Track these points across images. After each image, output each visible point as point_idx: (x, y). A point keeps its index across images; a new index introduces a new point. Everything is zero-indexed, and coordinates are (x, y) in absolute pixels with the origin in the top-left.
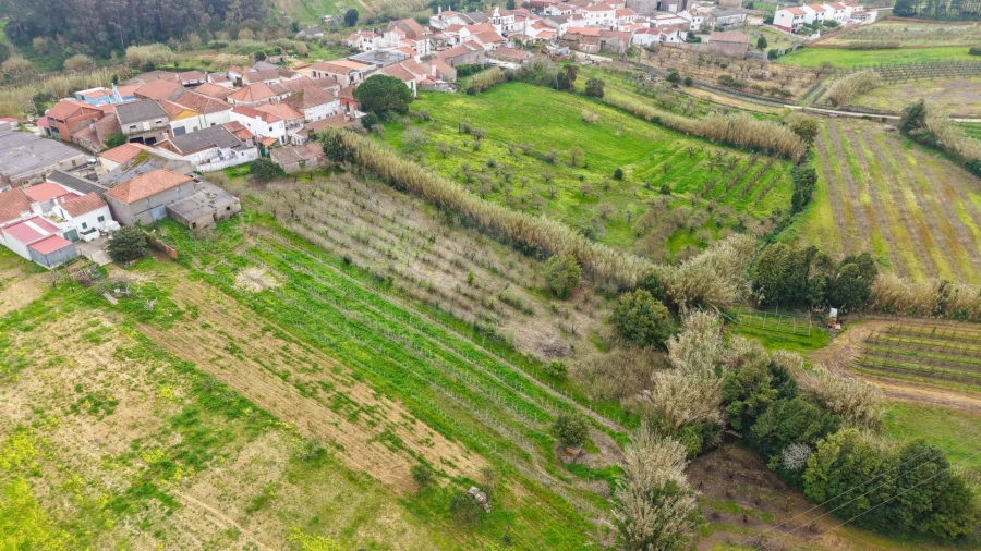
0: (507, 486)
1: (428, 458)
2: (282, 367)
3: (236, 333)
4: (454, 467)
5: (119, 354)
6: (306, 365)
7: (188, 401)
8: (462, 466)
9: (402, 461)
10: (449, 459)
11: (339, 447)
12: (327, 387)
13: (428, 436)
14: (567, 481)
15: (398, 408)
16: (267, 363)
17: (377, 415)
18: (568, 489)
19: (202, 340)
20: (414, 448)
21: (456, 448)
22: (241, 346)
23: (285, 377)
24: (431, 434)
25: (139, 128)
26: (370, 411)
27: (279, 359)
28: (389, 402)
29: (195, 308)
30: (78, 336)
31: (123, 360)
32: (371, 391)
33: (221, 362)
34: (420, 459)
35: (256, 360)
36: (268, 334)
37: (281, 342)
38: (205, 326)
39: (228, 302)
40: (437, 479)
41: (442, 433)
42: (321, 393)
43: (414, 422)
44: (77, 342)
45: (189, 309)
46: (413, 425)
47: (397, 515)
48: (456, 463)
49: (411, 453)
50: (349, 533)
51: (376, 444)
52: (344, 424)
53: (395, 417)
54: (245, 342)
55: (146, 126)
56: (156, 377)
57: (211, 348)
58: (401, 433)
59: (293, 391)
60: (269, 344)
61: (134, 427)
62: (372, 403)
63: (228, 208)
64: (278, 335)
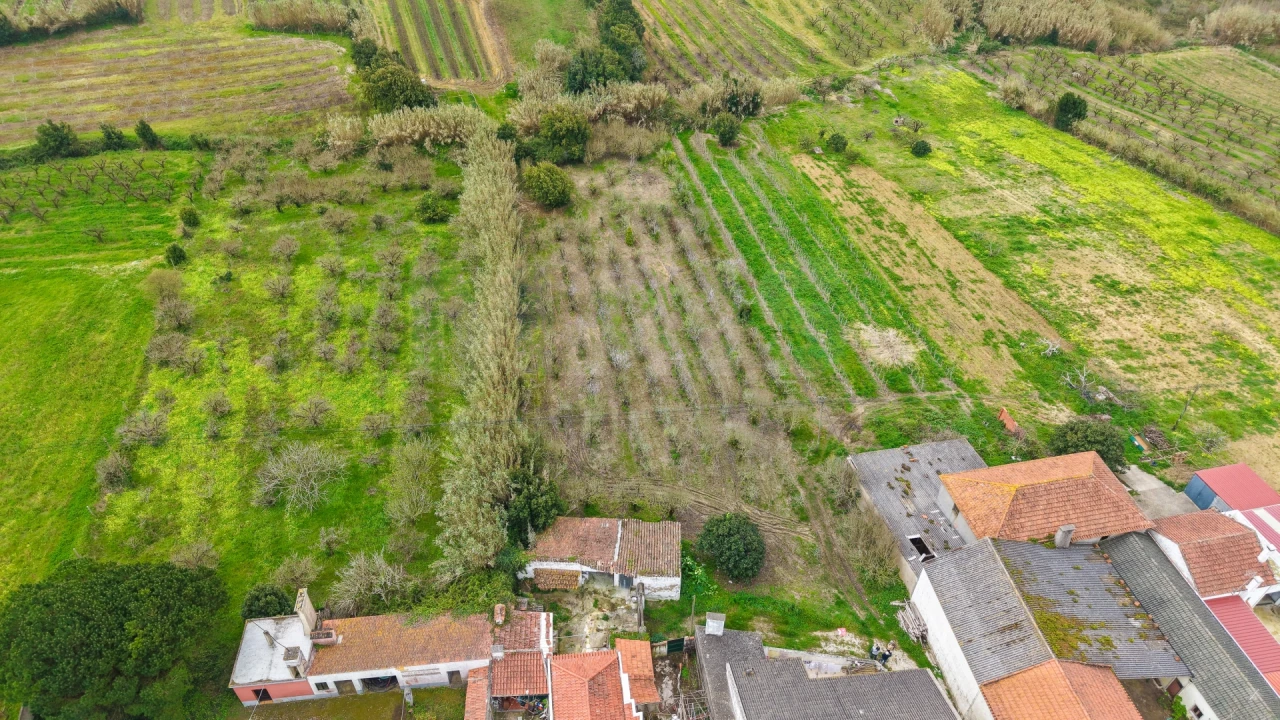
2: (911, 253)
3: (944, 297)
5: (1094, 323)
6: (886, 245)
7: (1018, 259)
12: (879, 225)
16: (924, 260)
19: (988, 305)
22: (944, 284)
23: (912, 244)
27: (909, 259)
29: (986, 344)
30: (1150, 360)
31: (1086, 314)
33: (972, 276)
35: (934, 266)
36: (906, 283)
37: (898, 271)
38: (979, 318)
39: (938, 336)
42: (886, 221)
44: (1149, 353)
45: (995, 346)
54: (938, 286)
56: (1048, 289)
57: (979, 293)
59: (911, 232)
60: (910, 276)
61: (1073, 259)
64: (896, 279)
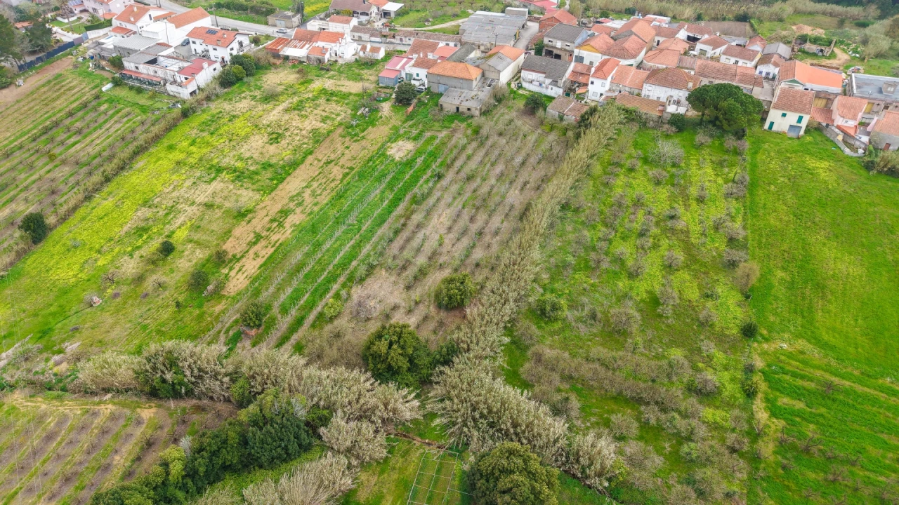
0: (224, 302)
1: (244, 260)
2: (316, 184)
3: (344, 159)
4: (237, 273)
5: (315, 130)
7: (282, 162)
8: (238, 277)
9: (239, 250)
10: (244, 269)
11: (249, 222)
13: (261, 255)
14: (227, 332)
15: (284, 237)
16: (319, 177)
17: (276, 230)
18: (219, 332)
19: (334, 150)
20: (251, 252)
21: (253, 271)
22: (333, 164)
23: (307, 187)
24: (263, 257)
25: (553, 44)
26: (281, 225)
27: (323, 181)
28: (289, 232)
30: (326, 114)
31: (311, 133)
32: (298, 223)
33: (316, 162)
34: (242, 257)
35: (320, 173)
36: (347, 170)
37: (339, 177)
38: (347, 147)
39: (374, 147)
40: (228, 267)
41: (265, 262)
43: (272, 247)
44: (321, 116)
45: (362, 137)
46: (270, 246)
47: (201, 256)
48: (240, 273)
49: (247, 252)
50: (191, 241)
51: (252, 235)
52: (267, 219)
53: (274, 238)
54: (337, 164)
55: (559, 44)
58: (263, 243)
60: (337, 173)
61: (261, 153)
62: (287, 225)
63: (469, 109)
64: (346, 174)
